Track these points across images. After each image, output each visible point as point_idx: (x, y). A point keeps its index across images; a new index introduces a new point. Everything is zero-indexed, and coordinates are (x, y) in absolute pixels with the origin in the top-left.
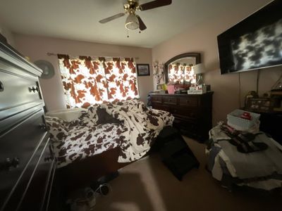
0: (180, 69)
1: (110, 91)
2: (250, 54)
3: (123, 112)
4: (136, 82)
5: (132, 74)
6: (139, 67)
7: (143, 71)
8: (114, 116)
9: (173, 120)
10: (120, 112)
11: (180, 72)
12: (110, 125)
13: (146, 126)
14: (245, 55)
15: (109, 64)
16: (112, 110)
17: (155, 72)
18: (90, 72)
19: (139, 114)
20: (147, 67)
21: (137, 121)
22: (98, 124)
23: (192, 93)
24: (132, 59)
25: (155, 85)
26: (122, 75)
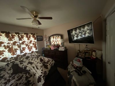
0: (55, 38)
1: (22, 49)
2: (76, 35)
3: (29, 65)
4: (36, 44)
5: (34, 40)
6: (38, 37)
7: (40, 39)
8: (24, 68)
9: (54, 63)
10: (28, 66)
11: (55, 39)
12: (21, 75)
13: (42, 70)
14: (74, 35)
15: (22, 36)
16: (22, 65)
17: (45, 39)
18: (9, 40)
19: (39, 64)
20: (41, 37)
21: (38, 69)
22: (12, 75)
23: (60, 50)
24: (34, 34)
25: (45, 45)
26: (29, 41)
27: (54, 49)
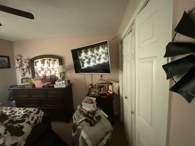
0: (46, 63)
25: (19, 78)
27: (43, 86)
